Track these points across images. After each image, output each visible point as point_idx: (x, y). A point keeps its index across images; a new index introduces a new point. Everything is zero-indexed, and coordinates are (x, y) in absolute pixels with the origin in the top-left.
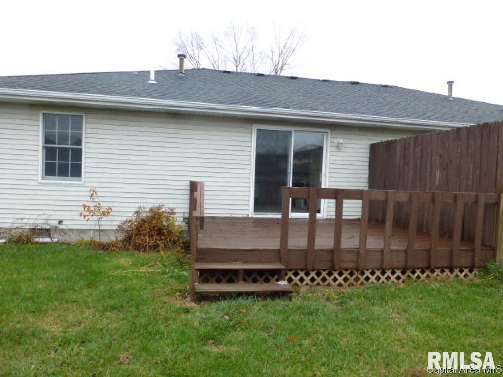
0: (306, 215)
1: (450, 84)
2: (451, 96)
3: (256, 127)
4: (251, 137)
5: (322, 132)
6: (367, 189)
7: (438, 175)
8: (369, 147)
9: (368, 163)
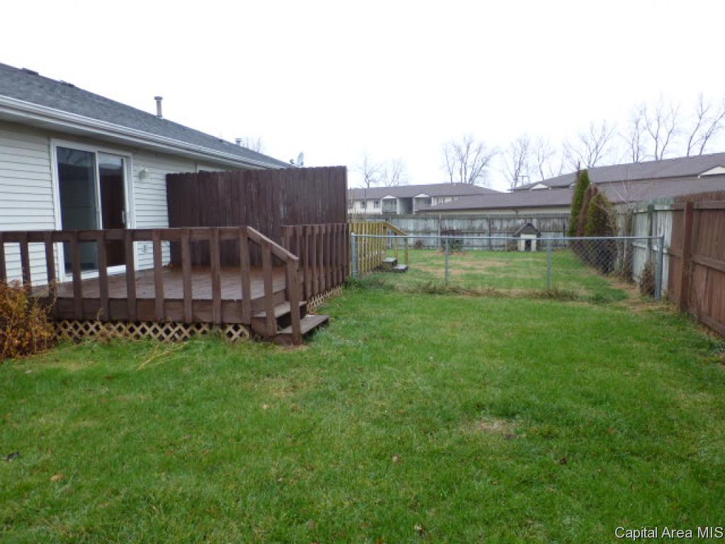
0: (121, 269)
1: (158, 99)
2: (160, 115)
3: (56, 143)
4: (50, 160)
5: (121, 156)
6: (167, 228)
7: (282, 209)
8: (164, 178)
9: (165, 198)
